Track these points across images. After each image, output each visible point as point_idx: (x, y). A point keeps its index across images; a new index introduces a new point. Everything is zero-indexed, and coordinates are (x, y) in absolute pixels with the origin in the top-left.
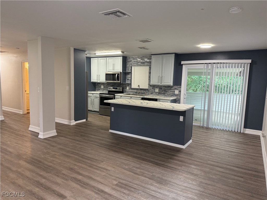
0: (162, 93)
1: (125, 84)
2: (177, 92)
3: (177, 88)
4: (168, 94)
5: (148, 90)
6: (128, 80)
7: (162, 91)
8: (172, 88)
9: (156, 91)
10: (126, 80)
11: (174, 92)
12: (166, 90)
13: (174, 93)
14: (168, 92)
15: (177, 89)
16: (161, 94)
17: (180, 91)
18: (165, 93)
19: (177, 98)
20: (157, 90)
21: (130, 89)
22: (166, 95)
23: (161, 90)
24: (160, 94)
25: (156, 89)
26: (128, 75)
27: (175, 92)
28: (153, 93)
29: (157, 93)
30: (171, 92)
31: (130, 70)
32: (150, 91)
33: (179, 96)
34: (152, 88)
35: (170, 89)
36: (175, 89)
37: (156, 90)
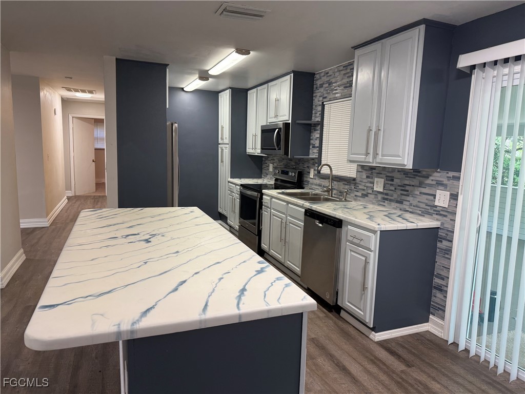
0: (395, 196)
1: (308, 160)
2: (442, 199)
3: (445, 181)
4: (411, 205)
5: (355, 184)
6: (314, 147)
7: (393, 188)
8: (428, 181)
9: (375, 189)
10: (311, 147)
11: (432, 198)
12: (407, 188)
13: (431, 203)
14: (414, 196)
15: (445, 187)
16: (391, 200)
17: (454, 197)
18: (403, 197)
19: (442, 224)
20: (379, 185)
21: (317, 178)
22: (406, 206)
23: (391, 185)
24: (387, 199)
25: (376, 179)
26: (315, 130)
27: (434, 196)
28: (367, 196)
29: (380, 196)
30: (424, 198)
31: (318, 115)
32: (360, 187)
33: (450, 216)
34: (368, 177)
35: (421, 185)
36: (440, 184)
37: (377, 182)
